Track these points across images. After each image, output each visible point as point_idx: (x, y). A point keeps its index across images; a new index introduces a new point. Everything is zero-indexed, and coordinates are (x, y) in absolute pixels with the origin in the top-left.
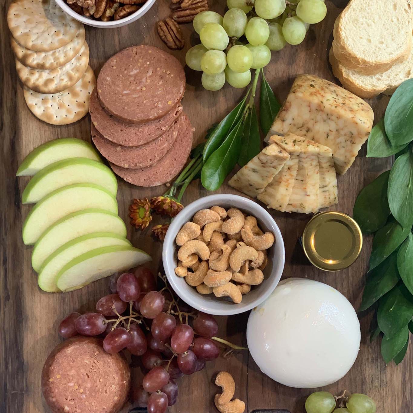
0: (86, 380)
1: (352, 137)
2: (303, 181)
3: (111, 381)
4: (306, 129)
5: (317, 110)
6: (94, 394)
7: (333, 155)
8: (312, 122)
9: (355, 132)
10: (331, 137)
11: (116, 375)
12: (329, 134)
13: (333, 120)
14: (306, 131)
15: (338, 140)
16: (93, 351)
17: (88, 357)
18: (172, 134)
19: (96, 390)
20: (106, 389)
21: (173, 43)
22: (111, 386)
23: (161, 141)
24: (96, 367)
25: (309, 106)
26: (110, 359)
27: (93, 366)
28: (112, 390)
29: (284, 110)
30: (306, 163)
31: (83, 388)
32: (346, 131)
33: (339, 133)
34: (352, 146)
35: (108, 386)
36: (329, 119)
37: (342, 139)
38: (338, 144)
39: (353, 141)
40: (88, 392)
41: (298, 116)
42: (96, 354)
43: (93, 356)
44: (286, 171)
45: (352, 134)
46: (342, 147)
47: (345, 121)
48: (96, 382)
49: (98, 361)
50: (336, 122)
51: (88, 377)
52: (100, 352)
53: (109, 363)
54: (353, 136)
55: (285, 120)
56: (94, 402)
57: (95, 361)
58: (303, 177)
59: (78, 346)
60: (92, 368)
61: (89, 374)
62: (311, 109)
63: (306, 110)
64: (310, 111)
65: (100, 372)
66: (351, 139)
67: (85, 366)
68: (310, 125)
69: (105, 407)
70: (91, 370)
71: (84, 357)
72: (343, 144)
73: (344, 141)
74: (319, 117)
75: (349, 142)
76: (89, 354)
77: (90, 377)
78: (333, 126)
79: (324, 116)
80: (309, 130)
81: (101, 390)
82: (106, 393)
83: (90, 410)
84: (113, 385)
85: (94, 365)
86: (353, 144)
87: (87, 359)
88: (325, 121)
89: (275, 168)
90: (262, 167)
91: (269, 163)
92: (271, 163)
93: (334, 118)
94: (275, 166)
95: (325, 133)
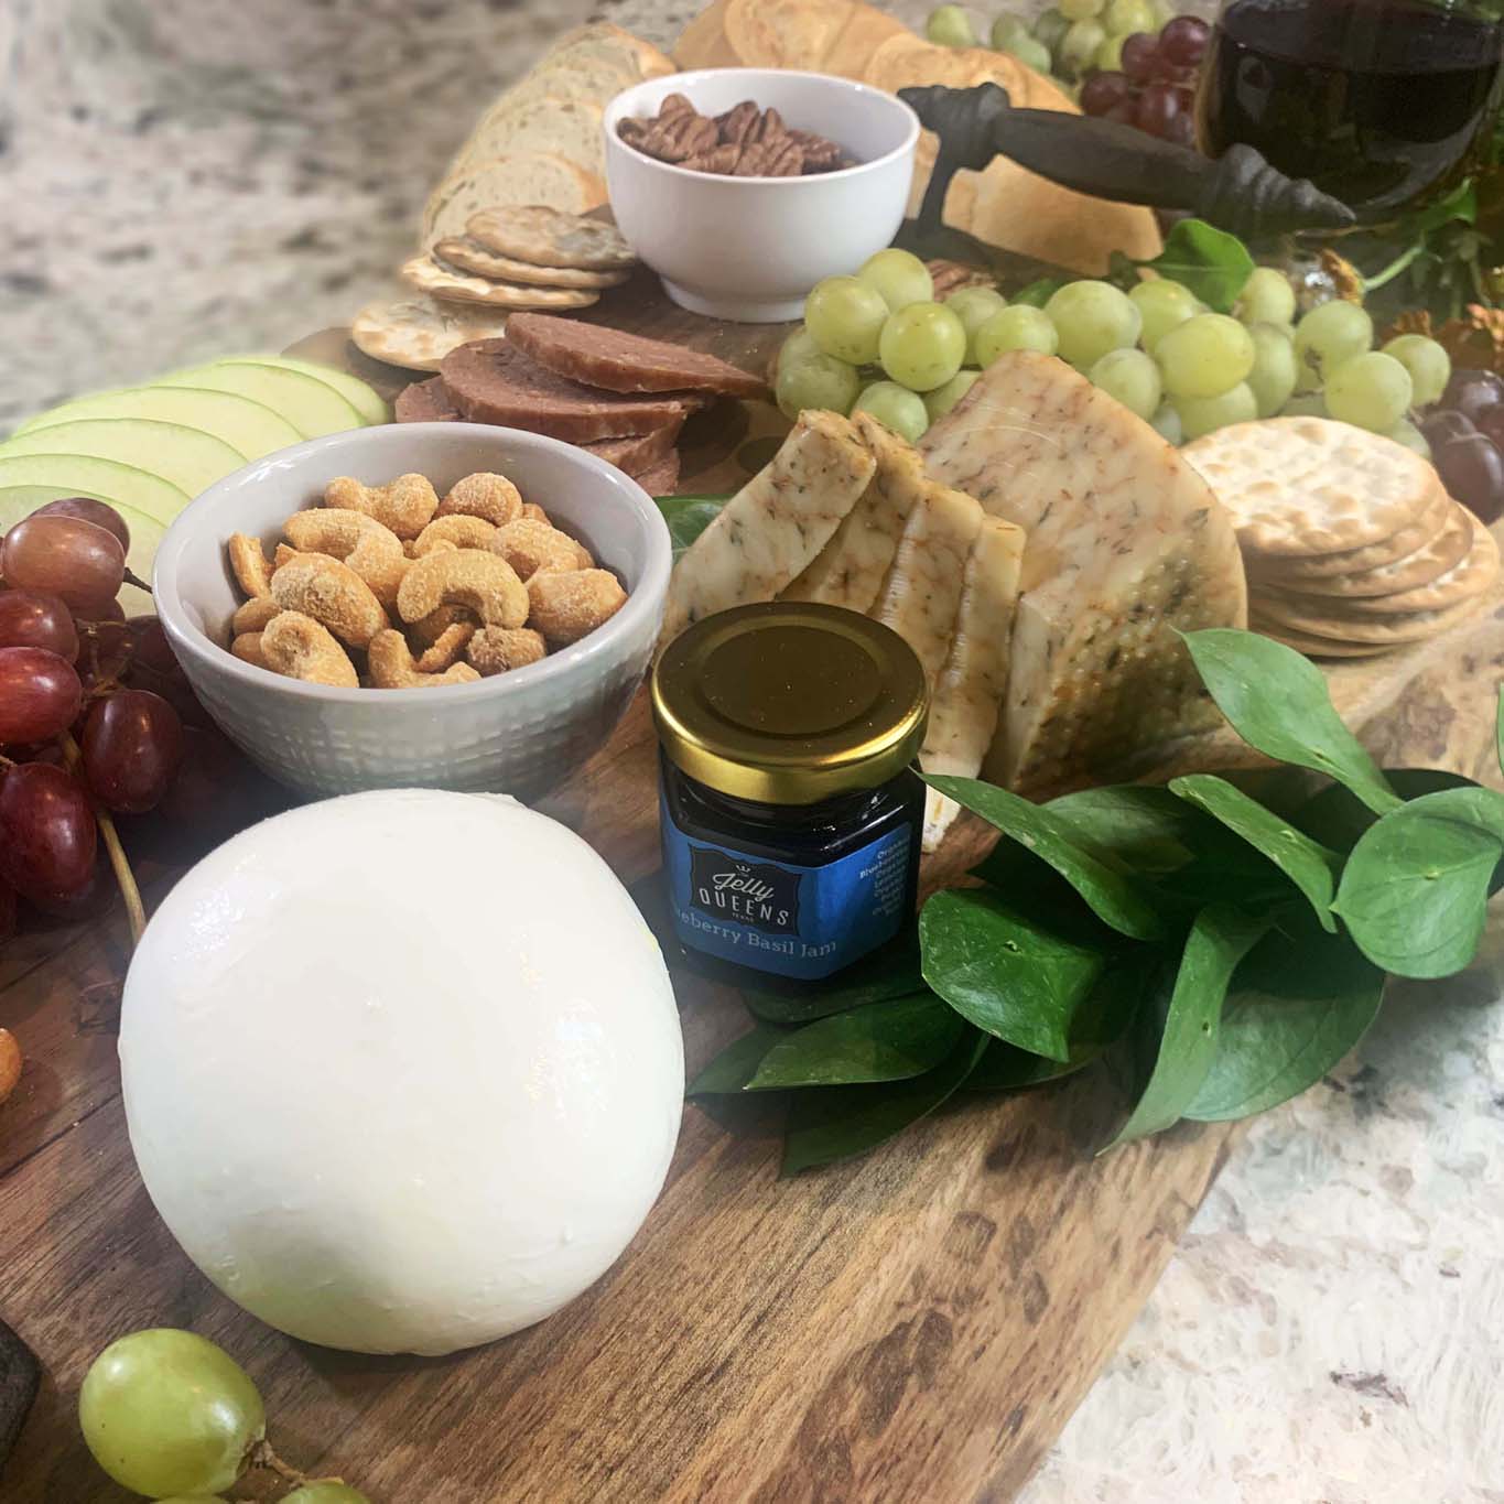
1: (1129, 525)
5: (1061, 411)
8: (1019, 457)
9: (1150, 508)
10: (1053, 523)
12: (1052, 510)
13: (1093, 453)
15: (1071, 538)
25: (1041, 398)
30: (912, 581)
32: (1122, 498)
33: (1088, 506)
34: (1110, 564)
36: (1086, 446)
37: (1087, 533)
38: (1062, 553)
39: (1125, 543)
44: (831, 587)
45: (1137, 515)
47: (1135, 457)
50: (1100, 462)
54: (1136, 521)
62: (1040, 409)
64: (1034, 416)
66: (1120, 535)
73: (1093, 539)
74: (1053, 439)
88: (1063, 457)
89: (803, 532)
90: (764, 511)
91: (794, 483)
92: (801, 490)
93: (1103, 443)
94: (806, 519)
95: (1040, 502)
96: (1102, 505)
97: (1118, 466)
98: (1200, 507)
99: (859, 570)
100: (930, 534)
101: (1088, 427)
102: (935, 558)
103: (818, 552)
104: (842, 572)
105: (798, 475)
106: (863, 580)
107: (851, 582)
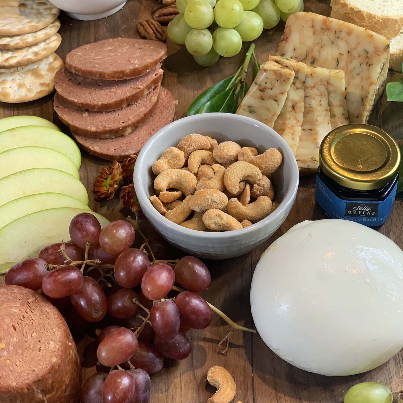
0: (11, 333)
1: (367, 57)
2: (311, 130)
3: (50, 336)
4: (311, 60)
5: (322, 29)
6: (20, 351)
7: (346, 89)
8: (317, 48)
9: (371, 49)
10: (342, 64)
11: (58, 329)
12: (339, 60)
13: (342, 39)
14: (311, 63)
15: (351, 67)
16: (26, 297)
17: (18, 305)
18: (151, 99)
19: (25, 347)
20: (39, 347)
21: (154, 35)
22: (48, 344)
23: (138, 107)
24: (28, 318)
25: (313, 27)
26: (50, 309)
27: (24, 317)
28: (50, 348)
29: (284, 40)
30: (314, 99)
31: (5, 342)
32: (360, 49)
33: (351, 55)
34: (368, 70)
35: (44, 342)
36: (338, 37)
37: (355, 63)
38: (351, 72)
39: (370, 62)
40: (12, 348)
41: (301, 43)
42: (29, 301)
43: (25, 304)
44: (291, 112)
45: (368, 53)
46: (357, 74)
47: (357, 36)
48: (26, 337)
49: (33, 311)
50: (346, 41)
51: (15, 329)
52: (36, 299)
53: (48, 313)
54: (369, 55)
55: (284, 53)
56: (20, 361)
57: (28, 310)
58: (312, 125)
59: (5, 290)
60: (22, 319)
61: (16, 325)
62: (315, 30)
63: (309, 33)
64: (314, 33)
65: (34, 323)
66: (366, 61)
67: (11, 315)
68: (315, 53)
69: (36, 370)
70: (20, 321)
71: (12, 304)
72: (357, 70)
73: (358, 64)
74: (326, 38)
75: (364, 66)
76: (20, 301)
77: (17, 329)
78: (343, 47)
79: (332, 36)
80: (314, 60)
81: (32, 346)
82: (40, 351)
83: (11, 371)
84: (51, 342)
85: (25, 315)
86: (370, 66)
87: (16, 307)
88: (333, 43)
89: (276, 101)
90: (260, 99)
91: (268, 88)
92: (271, 89)
93: (343, 35)
94: (276, 97)
95: (334, 59)
96: (355, 53)
97: (352, 40)
98: (387, 44)
99: (296, 103)
100: (315, 83)
101: (335, 32)
102: (318, 89)
103: (284, 104)
104: (292, 106)
105: (269, 85)
106: (298, 105)
107: (295, 107)
